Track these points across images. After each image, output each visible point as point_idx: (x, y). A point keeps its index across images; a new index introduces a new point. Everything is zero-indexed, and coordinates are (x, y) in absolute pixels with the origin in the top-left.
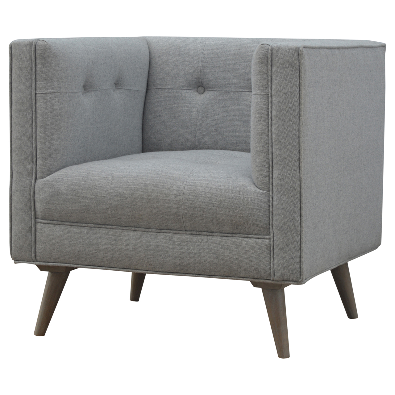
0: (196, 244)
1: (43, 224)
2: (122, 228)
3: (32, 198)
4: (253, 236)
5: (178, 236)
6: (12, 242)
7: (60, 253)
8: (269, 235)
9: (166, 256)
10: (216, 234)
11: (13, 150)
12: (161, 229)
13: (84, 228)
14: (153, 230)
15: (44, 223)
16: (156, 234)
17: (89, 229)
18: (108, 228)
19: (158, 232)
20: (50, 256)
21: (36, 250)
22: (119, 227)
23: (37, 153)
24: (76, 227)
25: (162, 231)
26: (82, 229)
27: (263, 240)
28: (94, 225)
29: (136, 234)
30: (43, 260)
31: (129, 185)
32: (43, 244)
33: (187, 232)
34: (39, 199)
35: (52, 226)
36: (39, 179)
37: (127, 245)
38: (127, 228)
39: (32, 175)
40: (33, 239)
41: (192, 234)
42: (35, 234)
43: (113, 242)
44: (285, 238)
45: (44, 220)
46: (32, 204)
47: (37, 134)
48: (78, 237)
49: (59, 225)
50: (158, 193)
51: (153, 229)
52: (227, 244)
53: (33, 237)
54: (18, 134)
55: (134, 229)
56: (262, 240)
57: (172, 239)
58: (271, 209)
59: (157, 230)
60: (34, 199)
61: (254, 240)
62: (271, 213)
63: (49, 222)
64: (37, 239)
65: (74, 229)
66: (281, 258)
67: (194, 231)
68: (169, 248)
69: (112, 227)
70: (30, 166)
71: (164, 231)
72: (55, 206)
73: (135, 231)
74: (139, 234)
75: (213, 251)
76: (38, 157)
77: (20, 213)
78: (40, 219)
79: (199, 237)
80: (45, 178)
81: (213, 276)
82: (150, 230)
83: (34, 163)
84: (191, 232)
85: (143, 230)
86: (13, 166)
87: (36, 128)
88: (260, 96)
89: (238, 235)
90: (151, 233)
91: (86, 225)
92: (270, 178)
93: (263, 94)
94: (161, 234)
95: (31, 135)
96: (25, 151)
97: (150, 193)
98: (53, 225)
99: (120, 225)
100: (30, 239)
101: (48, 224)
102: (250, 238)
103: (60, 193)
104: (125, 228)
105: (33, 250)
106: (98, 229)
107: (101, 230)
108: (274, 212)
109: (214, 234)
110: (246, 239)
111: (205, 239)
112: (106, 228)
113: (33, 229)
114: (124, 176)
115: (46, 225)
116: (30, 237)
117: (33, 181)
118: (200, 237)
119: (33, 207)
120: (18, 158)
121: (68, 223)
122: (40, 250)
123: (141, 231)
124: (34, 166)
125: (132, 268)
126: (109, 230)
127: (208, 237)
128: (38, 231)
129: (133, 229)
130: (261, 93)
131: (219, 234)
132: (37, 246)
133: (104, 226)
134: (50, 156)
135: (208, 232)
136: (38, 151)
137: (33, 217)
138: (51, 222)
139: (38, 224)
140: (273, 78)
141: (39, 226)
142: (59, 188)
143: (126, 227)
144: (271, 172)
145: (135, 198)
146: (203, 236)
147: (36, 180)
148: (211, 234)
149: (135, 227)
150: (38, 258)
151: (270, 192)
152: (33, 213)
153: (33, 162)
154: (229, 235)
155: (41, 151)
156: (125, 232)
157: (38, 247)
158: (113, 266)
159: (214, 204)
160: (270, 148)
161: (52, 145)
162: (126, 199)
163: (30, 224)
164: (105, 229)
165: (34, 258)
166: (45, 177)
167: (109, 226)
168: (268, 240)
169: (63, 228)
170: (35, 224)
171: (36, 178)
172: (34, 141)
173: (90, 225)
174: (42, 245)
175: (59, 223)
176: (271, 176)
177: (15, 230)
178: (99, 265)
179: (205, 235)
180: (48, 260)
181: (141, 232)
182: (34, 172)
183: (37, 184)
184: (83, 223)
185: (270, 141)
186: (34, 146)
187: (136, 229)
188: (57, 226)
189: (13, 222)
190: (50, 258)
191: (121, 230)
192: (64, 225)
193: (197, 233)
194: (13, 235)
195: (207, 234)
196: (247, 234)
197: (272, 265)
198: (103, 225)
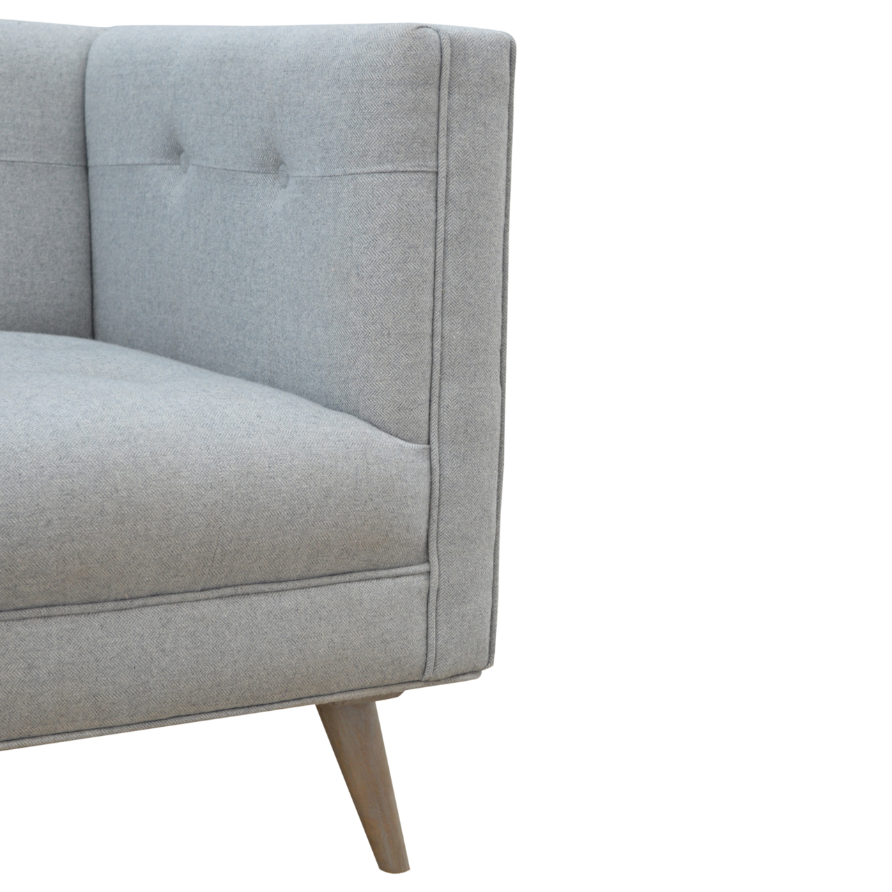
0: (240, 623)
4: (385, 573)
5: (186, 609)
8: (428, 561)
9: (153, 676)
10: (291, 585)
12: (131, 599)
14: (110, 605)
16: (115, 615)
19: (121, 610)
25: (137, 603)
27: (411, 578)
29: (56, 627)
33: (209, 594)
37: (30, 667)
41: (221, 597)
44: (469, 564)
50: (149, 492)
51: (105, 601)
52: (324, 607)
55: (46, 614)
56: (407, 578)
57: (169, 621)
58: (436, 493)
59: (122, 604)
61: (389, 582)
62: (435, 503)
66: (457, 619)
67: (226, 586)
68: (163, 651)
71: (140, 602)
73: (50, 617)
74: (67, 623)
75: (289, 634)
79: (244, 603)
81: (276, 705)
82: (98, 607)
84: (221, 592)
85: (76, 609)
88: (414, 176)
89: (347, 577)
90: (102, 615)
92: (435, 407)
93: (423, 172)
94: (134, 613)
97: (125, 494)
102: (378, 579)
108: (443, 498)
109: (283, 586)
110: (368, 585)
111: (264, 603)
118: (247, 601)
123: (69, 615)
127: (270, 598)
129: (44, 612)
130: (416, 169)
131: (298, 584)
135: (264, 583)
140: (454, 125)
143: (16, 610)
144: (436, 391)
146: (254, 598)
148: (275, 586)
149: (46, 606)
151: (435, 445)
154: (326, 580)
156: (19, 627)
159: (311, 501)
160: (438, 324)
162: (49, 522)
168: (422, 578)
176: (435, 399)
179: (258, 593)
185: (438, 304)
187: (55, 611)
193: (240, 590)
195: (265, 588)
196: (372, 568)
197: (432, 641)
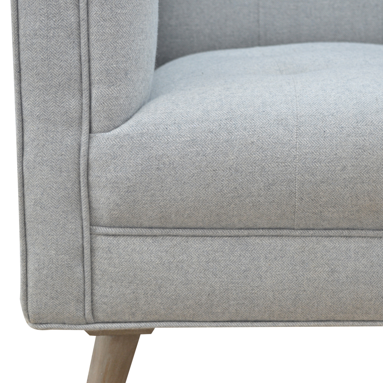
1: (111, 238)
2: (317, 233)
3: (83, 180)
6: (30, 284)
7: (159, 301)
11: (23, 66)
13: (220, 241)
15: (114, 235)
17: (233, 240)
18: (282, 236)
20: (134, 310)
21: (95, 298)
22: (311, 232)
23: (92, 70)
24: (202, 239)
26: (217, 243)
28: (246, 232)
30: (114, 319)
31: (349, 135)
32: (114, 284)
34: (104, 180)
35: (137, 241)
36: (101, 132)
38: (331, 233)
39: (80, 124)
40: (88, 274)
42: (92, 263)
43: (298, 268)
45: (114, 227)
46: (84, 193)
47: (92, 22)
48: (207, 262)
49: (155, 236)
53: (87, 269)
54: (38, 24)
60: (88, 179)
63: (128, 231)
64: (97, 272)
65: (195, 244)
69: (293, 233)
70: (73, 103)
72: (153, 195)
76: (95, 78)
77: (51, 216)
78: (103, 226)
80: (118, 130)
83: (86, 94)
86: (25, 104)
87: (88, 8)
91: (227, 232)
95: (75, 26)
96: (61, 67)
98: (138, 238)
99: (311, 227)
100: (80, 275)
101: (125, 238)
103: (164, 164)
104: (326, 233)
105: (88, 298)
106: (258, 240)
107: (266, 241)
112: (277, 236)
113: (87, 252)
114: (326, 114)
115: (122, 239)
116: (79, 269)
117: (84, 138)
119: (84, 201)
120: (41, 84)
121: (180, 232)
122: (107, 296)
124: (85, 101)
125: (338, 318)
126: (285, 239)
128: (99, 254)
132: (97, 287)
133: (272, 232)
134: (126, 74)
136: (95, 65)
137: (86, 224)
138: (134, 231)
139: (99, 238)
141: (101, 242)
142: (160, 153)
145: (366, 166)
147: (92, 135)
150: (100, 316)
152: (85, 214)
153: (81, 91)
155: (106, 64)
157: (99, 290)
158: (292, 319)
161: (130, 48)
163: (80, 240)
164: (275, 238)
165: (89, 316)
166: (116, 127)
167: (285, 232)
169: (167, 242)
170: (91, 238)
171: (90, 131)
172: (84, 41)
173: (236, 232)
174: (111, 287)
175: (156, 232)
177: (38, 257)
178: (259, 318)
180: (127, 318)
181: (365, 239)
182: (86, 115)
183: (94, 144)
184: (216, 229)
186: (84, 51)
188: (149, 240)
189: (29, 238)
190: (133, 314)
191: (314, 238)
192: (170, 235)
194: (31, 267)
198: (270, 228)
